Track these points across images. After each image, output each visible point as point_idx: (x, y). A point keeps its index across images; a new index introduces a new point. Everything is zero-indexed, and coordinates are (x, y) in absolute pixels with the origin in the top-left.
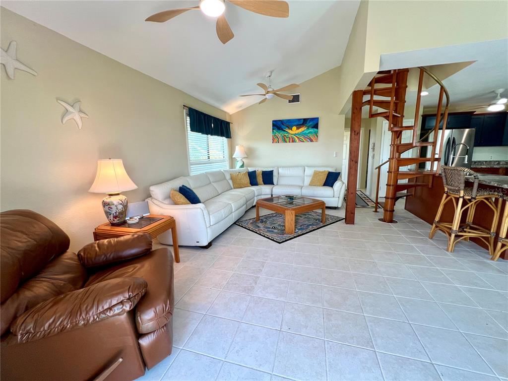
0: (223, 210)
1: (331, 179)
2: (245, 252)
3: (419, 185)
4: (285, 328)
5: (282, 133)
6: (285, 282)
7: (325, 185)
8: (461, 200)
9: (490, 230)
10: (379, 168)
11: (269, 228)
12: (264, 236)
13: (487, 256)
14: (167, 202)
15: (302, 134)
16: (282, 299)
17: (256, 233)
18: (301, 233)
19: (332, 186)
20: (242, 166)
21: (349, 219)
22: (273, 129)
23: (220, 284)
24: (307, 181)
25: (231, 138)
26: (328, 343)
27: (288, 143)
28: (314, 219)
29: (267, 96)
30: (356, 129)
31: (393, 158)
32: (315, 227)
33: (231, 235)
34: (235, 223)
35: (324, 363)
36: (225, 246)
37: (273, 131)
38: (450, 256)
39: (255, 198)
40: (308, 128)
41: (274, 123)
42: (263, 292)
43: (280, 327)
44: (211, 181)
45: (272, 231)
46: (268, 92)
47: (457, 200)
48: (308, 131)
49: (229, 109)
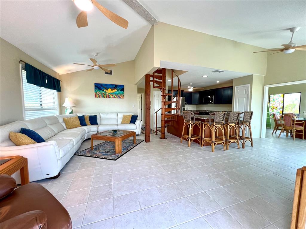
0: (68, 144)
1: (133, 119)
2: (93, 172)
3: (173, 120)
4: (143, 207)
5: (101, 92)
6: (130, 181)
7: (130, 123)
8: (190, 124)
9: (199, 136)
10: (156, 113)
11: (104, 153)
12: (103, 158)
13: (199, 146)
14: (6, 144)
15: (114, 93)
16: (133, 192)
17: (95, 157)
18: (126, 152)
19: (134, 123)
20: (71, 112)
21: (147, 140)
22: (95, 89)
23: (83, 200)
24: (120, 121)
25: (61, 92)
26: (167, 203)
27: (106, 99)
28: (129, 143)
29: (95, 68)
30: (148, 93)
31: (163, 108)
32: (132, 147)
33: (75, 163)
34: (74, 154)
35: (170, 214)
36: (73, 172)
37: (95, 90)
38: (190, 149)
39: (86, 134)
40: (118, 90)
41: (96, 85)
42: (119, 192)
43: (140, 208)
44: (47, 124)
45: (107, 154)
46: (96, 65)
47: (189, 125)
48: (118, 92)
49: (60, 71)
